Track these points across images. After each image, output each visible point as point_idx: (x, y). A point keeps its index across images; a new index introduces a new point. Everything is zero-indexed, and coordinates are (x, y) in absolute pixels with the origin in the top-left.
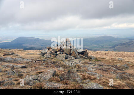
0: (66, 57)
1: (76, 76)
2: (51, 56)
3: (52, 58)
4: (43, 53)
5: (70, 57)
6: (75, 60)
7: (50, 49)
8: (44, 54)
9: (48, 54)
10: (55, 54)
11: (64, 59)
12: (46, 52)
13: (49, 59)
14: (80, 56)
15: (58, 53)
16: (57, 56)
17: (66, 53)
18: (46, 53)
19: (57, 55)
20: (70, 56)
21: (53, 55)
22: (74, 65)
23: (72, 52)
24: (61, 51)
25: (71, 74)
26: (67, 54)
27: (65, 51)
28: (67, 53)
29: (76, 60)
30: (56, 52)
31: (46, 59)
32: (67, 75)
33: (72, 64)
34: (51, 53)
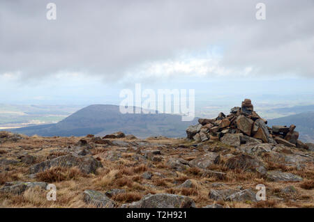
0: (243, 139)
1: (257, 164)
2: (209, 139)
3: (212, 143)
4: (190, 132)
5: (251, 141)
6: (261, 145)
7: (206, 124)
8: (194, 134)
9: (201, 133)
10: (218, 133)
11: (238, 143)
12: (198, 130)
13: (205, 144)
14: (276, 140)
15: (224, 131)
16: (222, 138)
17: (242, 132)
18: (199, 132)
19: (222, 135)
20: (251, 138)
21: (214, 135)
22: (258, 151)
23: (255, 129)
24: (231, 128)
25: (248, 160)
26: (244, 134)
27: (240, 128)
28: (245, 131)
29: (264, 144)
30: (220, 130)
31: (198, 144)
32: (239, 161)
33: (254, 150)
34: (210, 131)
